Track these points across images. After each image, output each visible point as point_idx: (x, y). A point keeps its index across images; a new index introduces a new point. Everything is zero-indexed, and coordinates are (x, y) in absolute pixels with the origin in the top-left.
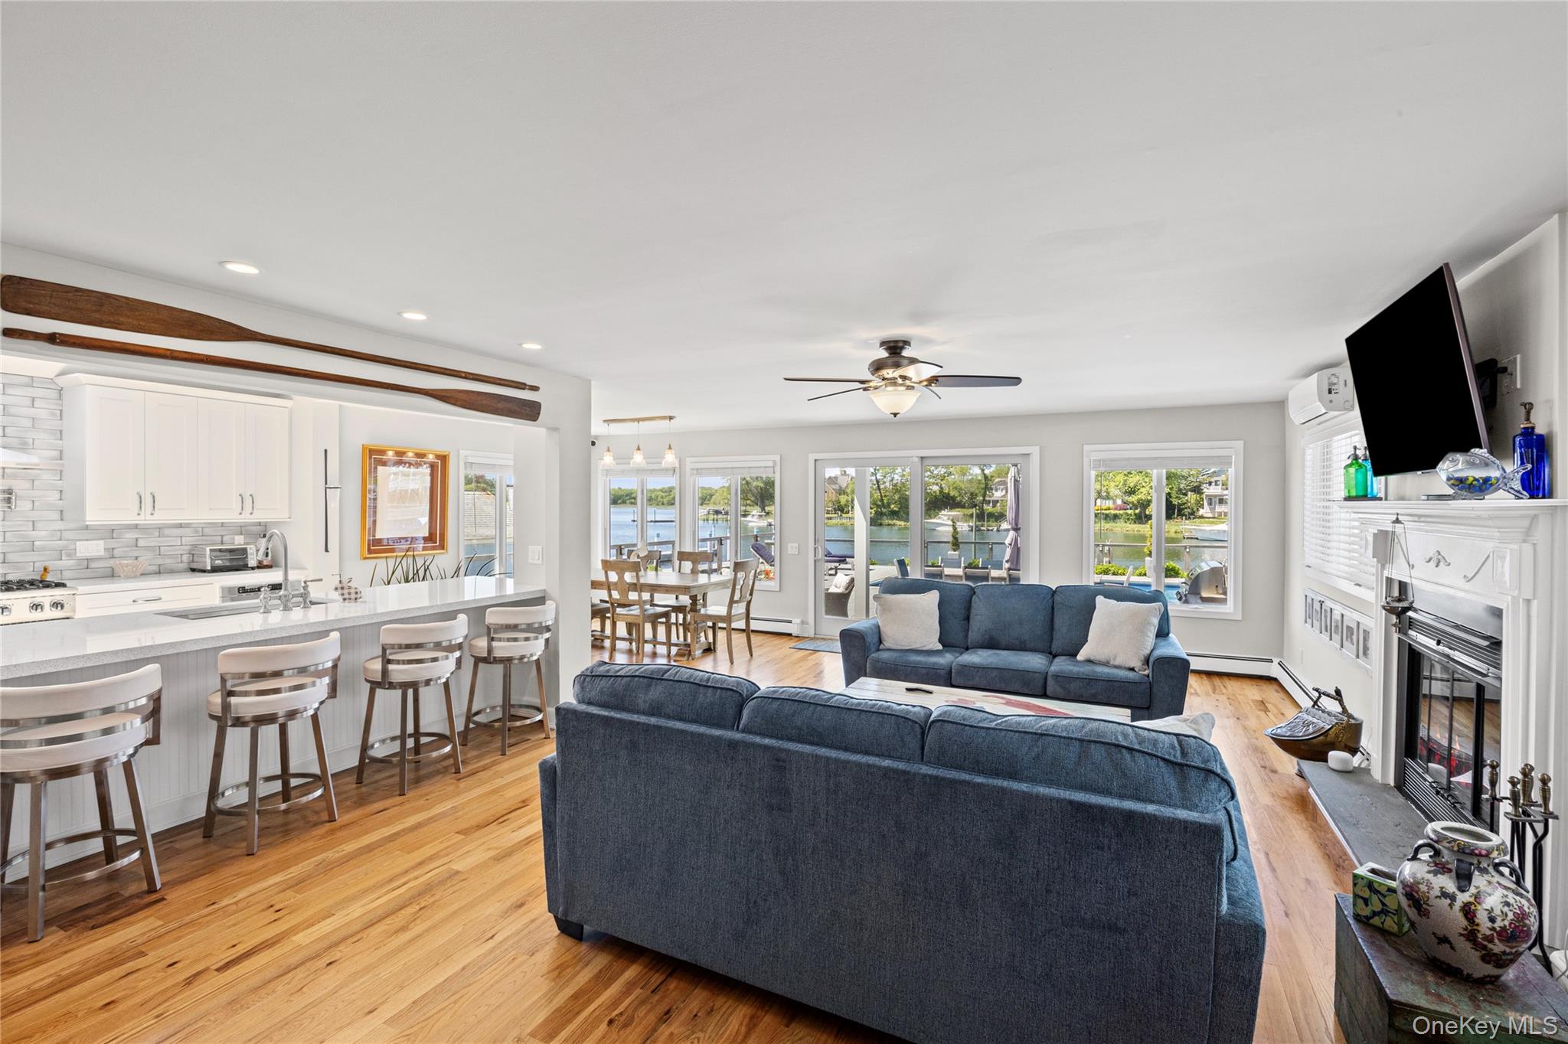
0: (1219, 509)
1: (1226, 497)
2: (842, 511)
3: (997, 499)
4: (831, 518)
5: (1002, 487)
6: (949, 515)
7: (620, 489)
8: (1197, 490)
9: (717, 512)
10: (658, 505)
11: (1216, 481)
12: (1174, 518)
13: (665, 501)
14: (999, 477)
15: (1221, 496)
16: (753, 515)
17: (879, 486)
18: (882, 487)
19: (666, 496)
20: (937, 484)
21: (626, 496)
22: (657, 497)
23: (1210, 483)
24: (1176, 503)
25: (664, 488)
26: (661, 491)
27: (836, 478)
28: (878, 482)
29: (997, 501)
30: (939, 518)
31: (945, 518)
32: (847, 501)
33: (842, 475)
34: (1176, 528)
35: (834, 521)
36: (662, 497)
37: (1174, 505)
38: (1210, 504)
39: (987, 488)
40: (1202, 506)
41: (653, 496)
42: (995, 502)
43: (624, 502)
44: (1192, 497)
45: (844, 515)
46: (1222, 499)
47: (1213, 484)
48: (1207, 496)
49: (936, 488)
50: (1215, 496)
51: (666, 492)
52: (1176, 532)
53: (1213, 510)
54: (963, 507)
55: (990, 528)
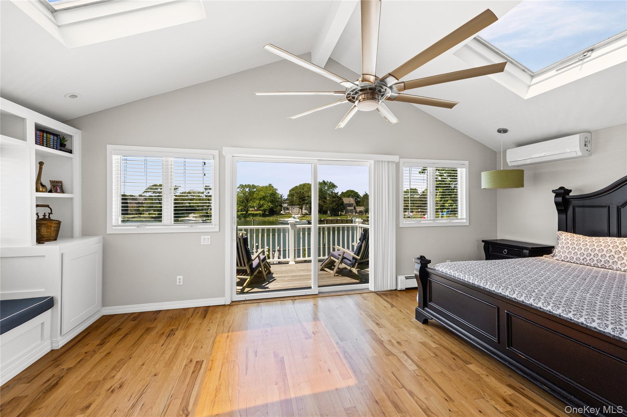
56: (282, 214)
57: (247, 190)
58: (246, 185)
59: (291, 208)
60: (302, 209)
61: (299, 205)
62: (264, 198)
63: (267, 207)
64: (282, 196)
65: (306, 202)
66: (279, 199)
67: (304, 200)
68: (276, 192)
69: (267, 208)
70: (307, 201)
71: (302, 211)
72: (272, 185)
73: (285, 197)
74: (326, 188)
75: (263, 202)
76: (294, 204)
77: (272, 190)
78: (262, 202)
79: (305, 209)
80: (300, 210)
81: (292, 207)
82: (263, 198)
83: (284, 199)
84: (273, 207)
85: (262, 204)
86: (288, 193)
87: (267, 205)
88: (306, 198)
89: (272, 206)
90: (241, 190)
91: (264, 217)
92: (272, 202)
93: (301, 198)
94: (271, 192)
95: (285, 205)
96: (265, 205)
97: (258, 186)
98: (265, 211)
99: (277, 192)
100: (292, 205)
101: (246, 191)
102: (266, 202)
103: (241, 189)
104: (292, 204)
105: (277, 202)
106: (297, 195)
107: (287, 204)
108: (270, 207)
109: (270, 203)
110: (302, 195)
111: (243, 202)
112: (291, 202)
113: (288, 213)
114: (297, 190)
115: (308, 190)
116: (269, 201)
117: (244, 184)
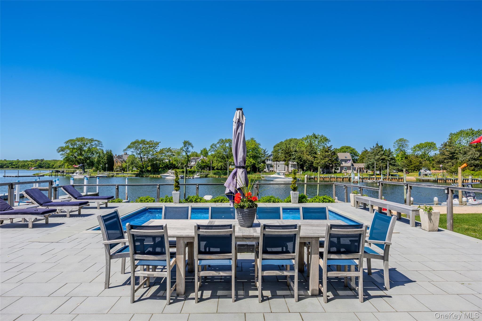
0: (271, 169)
1: (273, 165)
2: (124, 170)
3: (192, 165)
4: (118, 174)
5: (194, 161)
6: (172, 172)
7: (5, 160)
8: (264, 162)
9: (57, 172)
10: (29, 168)
11: (269, 159)
12: (256, 173)
14: (193, 157)
15: (271, 164)
16: (77, 173)
17: (141, 159)
18: (143, 160)
19: (33, 164)
20: (168, 159)
21: (9, 164)
22: (28, 165)
23: (268, 160)
24: (257, 167)
25: (33, 160)
26: (31, 161)
27: (122, 156)
28: (141, 157)
29: (192, 166)
30: (168, 173)
31: (170, 173)
32: (126, 166)
33: (125, 154)
34: (258, 176)
35: (120, 175)
37: (257, 168)
38: (268, 167)
39: (189, 161)
40: (265, 168)
41: (26, 164)
42: (191, 167)
43: (8, 167)
44: (262, 164)
45: (124, 172)
46: (271, 166)
47: (269, 160)
48: (266, 164)
49: (167, 161)
50: (269, 164)
51: (34, 162)
52: (258, 178)
53: (269, 170)
54: (178, 168)
55: (190, 177)
56: (265, 172)
57: (227, 145)
58: (226, 139)
59: (275, 165)
60: (288, 165)
61: (285, 160)
64: (266, 151)
65: (293, 157)
66: (262, 154)
67: (290, 155)
68: (258, 148)
69: (248, 165)
70: (294, 157)
71: (288, 169)
72: (255, 139)
73: (269, 152)
74: (316, 142)
76: (278, 160)
77: (254, 145)
79: (292, 166)
80: (286, 166)
81: (277, 164)
83: (268, 154)
86: (272, 150)
87: (249, 161)
88: (293, 153)
89: (254, 162)
92: (255, 157)
93: (287, 153)
94: (253, 146)
95: (269, 162)
98: (246, 167)
99: (260, 147)
100: (277, 161)
102: (248, 158)
103: (221, 144)
104: (276, 159)
105: (260, 158)
106: (283, 150)
107: (272, 160)
108: (251, 163)
109: (251, 159)
110: (288, 149)
111: (223, 158)
112: (276, 158)
113: (273, 171)
114: (282, 146)
115: (295, 146)
116: (250, 156)
117: (224, 139)
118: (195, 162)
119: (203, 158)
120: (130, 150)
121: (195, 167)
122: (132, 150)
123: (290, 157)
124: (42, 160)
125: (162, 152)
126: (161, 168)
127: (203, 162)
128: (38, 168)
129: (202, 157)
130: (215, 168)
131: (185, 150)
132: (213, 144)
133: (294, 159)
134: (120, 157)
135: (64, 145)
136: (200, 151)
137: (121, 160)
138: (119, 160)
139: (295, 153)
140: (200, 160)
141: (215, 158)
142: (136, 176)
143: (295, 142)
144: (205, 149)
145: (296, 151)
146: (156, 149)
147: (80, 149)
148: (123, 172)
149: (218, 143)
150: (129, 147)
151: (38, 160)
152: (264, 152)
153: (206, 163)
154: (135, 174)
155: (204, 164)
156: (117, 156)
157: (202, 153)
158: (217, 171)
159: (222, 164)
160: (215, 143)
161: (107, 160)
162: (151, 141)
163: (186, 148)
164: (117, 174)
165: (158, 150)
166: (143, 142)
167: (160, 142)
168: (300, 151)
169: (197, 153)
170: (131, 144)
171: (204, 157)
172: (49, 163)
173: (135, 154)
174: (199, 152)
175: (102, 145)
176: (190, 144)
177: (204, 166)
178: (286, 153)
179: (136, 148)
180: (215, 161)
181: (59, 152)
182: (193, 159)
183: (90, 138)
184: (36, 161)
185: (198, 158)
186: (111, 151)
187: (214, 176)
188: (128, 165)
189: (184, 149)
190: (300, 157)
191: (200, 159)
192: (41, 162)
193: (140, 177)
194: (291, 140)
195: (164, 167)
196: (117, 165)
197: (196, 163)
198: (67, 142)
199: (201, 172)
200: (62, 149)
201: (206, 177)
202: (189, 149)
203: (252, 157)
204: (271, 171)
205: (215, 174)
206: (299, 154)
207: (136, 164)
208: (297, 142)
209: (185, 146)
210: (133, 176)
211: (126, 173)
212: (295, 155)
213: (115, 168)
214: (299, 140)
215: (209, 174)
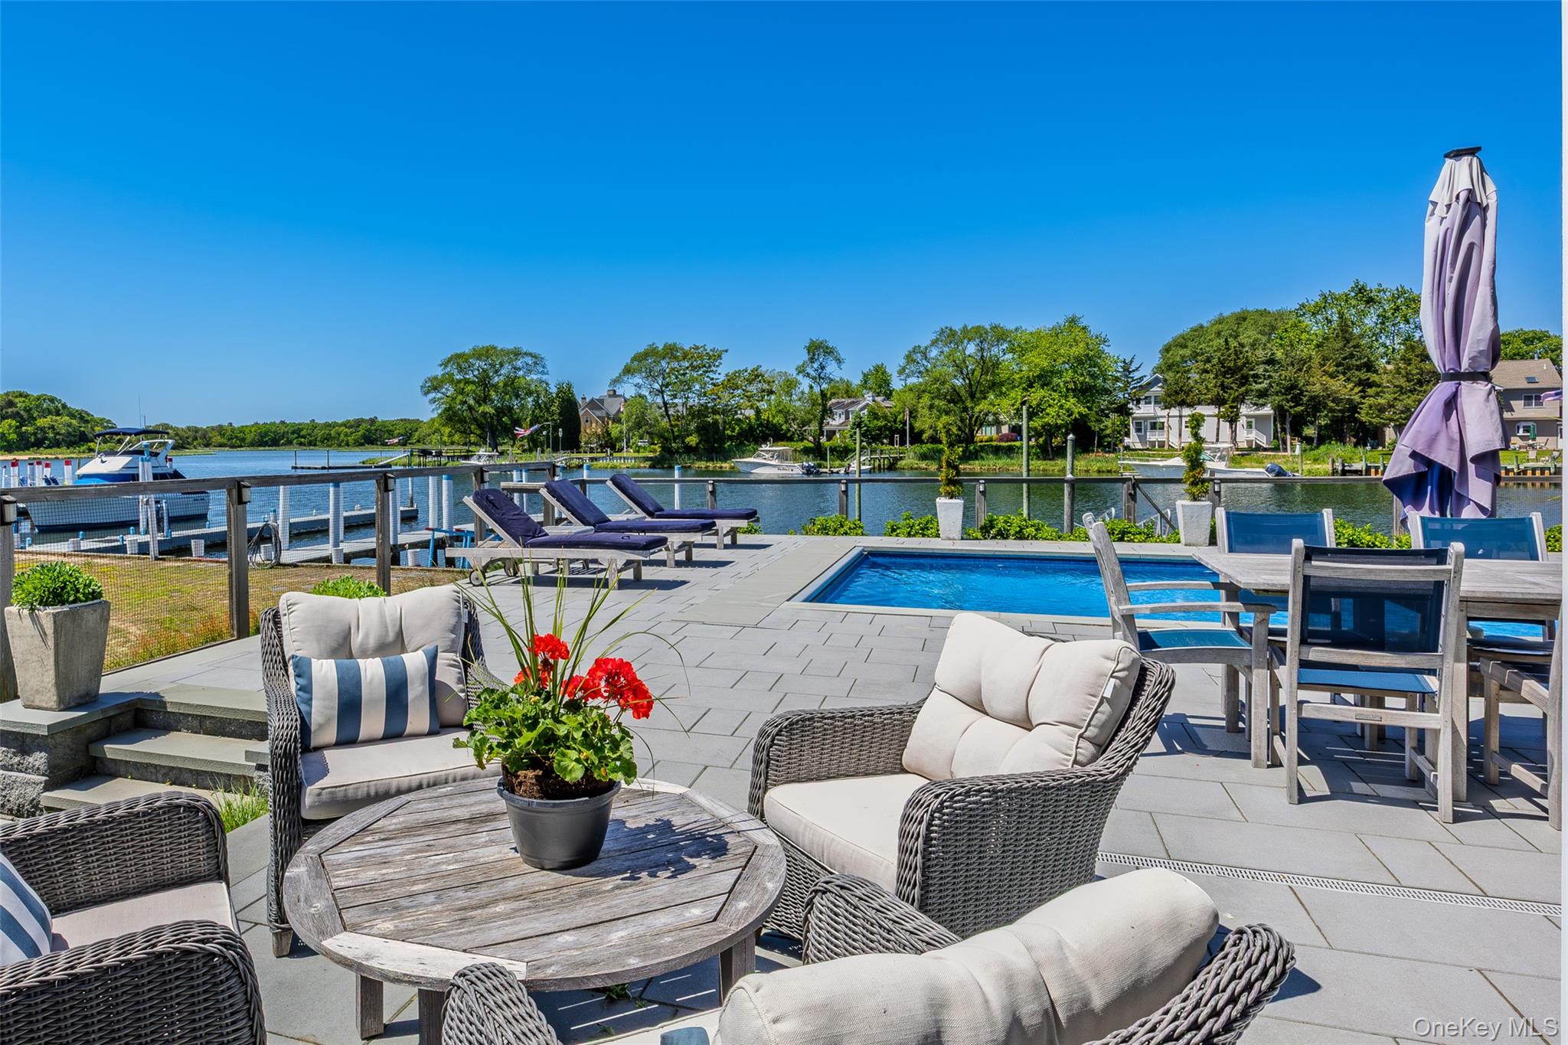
0: (1153, 437)
1: (1162, 420)
2: (613, 448)
3: (832, 428)
4: (596, 459)
5: (839, 411)
6: (775, 451)
7: (283, 422)
8: (1123, 410)
9: (424, 453)
10: (340, 446)
11: (1146, 398)
12: (1093, 451)
13: (351, 440)
14: (834, 397)
15: (1155, 418)
16: (479, 457)
17: (667, 411)
18: (671, 412)
19: (352, 433)
20: (752, 407)
21: (293, 433)
22: (339, 434)
23: (1138, 401)
24: (1097, 429)
25: (349, 421)
26: (344, 425)
27: (602, 401)
28: (665, 404)
29: (834, 432)
30: (758, 456)
31: (767, 456)
32: (621, 432)
33: (610, 396)
34: (1098, 465)
35: (601, 463)
36: (346, 435)
37: (1094, 432)
38: (1138, 430)
39: (827, 412)
40: (1127, 434)
41: (333, 433)
42: (831, 434)
43: (289, 442)
44: (1114, 419)
45: (615, 454)
46: (1155, 423)
47: (1142, 402)
48: (1134, 419)
49: (750, 413)
50: (1146, 419)
51: (351, 427)
52: (1099, 472)
53: (1142, 439)
54: (791, 439)
55: (835, 470)
56: (1127, 448)
57: (971, 349)
58: (965, 327)
59: (1174, 422)
60: (1233, 420)
61: (1218, 402)
62: (1044, 379)
63: (1059, 416)
64: (1133, 367)
65: (1259, 386)
66: (1117, 379)
67: (1244, 381)
68: (1100, 354)
69: (1059, 422)
70: (1264, 385)
71: (1234, 432)
72: (1084, 322)
73: (1146, 371)
74: (1370, 321)
75: (1042, 393)
76: (1189, 400)
77: (1082, 345)
78: (1037, 395)
79: (1249, 426)
80: (1225, 426)
81: (1181, 417)
82: (1040, 377)
83: (1141, 378)
84: (1086, 416)
85: (1038, 405)
86: (1156, 360)
87: (1061, 407)
88: (1260, 370)
89: (1084, 410)
90: (946, 349)
91: (1045, 459)
92: (1084, 392)
93: (1231, 372)
94: (1078, 350)
95: (1144, 410)
96: (1050, 406)
97: (1016, 329)
98: (1050, 431)
99: (1107, 350)
100: (1182, 404)
101: (967, 353)
102: (1056, 395)
103: (945, 345)
104: (1180, 397)
105: (1107, 392)
106: (1208, 360)
107: (1156, 402)
108: (1072, 415)
109: (1072, 400)
110: (1236, 354)
111: (955, 398)
112: (1177, 393)
113: (1162, 444)
114: (1200, 344)
115: (1264, 339)
116: (1068, 390)
117: (957, 327)
118: (843, 417)
119: (874, 401)
120: (630, 381)
121: (848, 435)
122: (638, 380)
123: (1243, 385)
124: (373, 421)
125: (731, 384)
126: (730, 438)
127: (874, 415)
128: (362, 445)
129: (868, 398)
130: (925, 436)
131: (813, 373)
132: (916, 350)
133: (1263, 394)
134: (595, 405)
135: (439, 372)
136: (861, 377)
137: (599, 413)
138: (595, 414)
139: (1266, 371)
140: (862, 409)
141: (926, 400)
142: (652, 467)
143: (1265, 325)
144: (879, 370)
145: (1271, 361)
146: (711, 375)
147: (484, 382)
148: (611, 454)
149: (934, 343)
150: (628, 371)
151: (363, 420)
152: (1126, 369)
153: (885, 417)
154: (647, 459)
155: (879, 424)
156: (588, 400)
157: (866, 382)
158: (930, 446)
159: (951, 419)
160: (924, 343)
161: (560, 414)
162: (697, 348)
163: (816, 365)
164: (592, 459)
165: (720, 377)
166: (671, 352)
167: (727, 351)
168: (1289, 360)
169: (848, 384)
170: (633, 359)
171: (876, 398)
172: (391, 428)
173: (645, 392)
174: (856, 381)
175: (544, 367)
176: (829, 352)
177: (880, 429)
178: (1226, 373)
179: (650, 375)
180: (926, 411)
181: (426, 394)
182: (839, 405)
183: (510, 346)
184: (358, 423)
185: (853, 403)
186: (569, 386)
187: (923, 465)
188: (624, 428)
189: (809, 370)
190: (1294, 387)
191: (864, 403)
192: (371, 425)
193: (663, 468)
194: (1245, 319)
195: (739, 434)
196: (590, 429)
197: (847, 418)
198: (445, 364)
199: (873, 451)
200: (434, 385)
201: (892, 467)
202: (828, 370)
203: (1073, 390)
204: (1153, 444)
205: (924, 457)
206: (1289, 373)
207: (651, 426)
208: (1270, 324)
209: (812, 360)
210: (642, 465)
211: (620, 458)
212: (1270, 377)
213: (583, 438)
214: (1281, 315)
215: (901, 458)
